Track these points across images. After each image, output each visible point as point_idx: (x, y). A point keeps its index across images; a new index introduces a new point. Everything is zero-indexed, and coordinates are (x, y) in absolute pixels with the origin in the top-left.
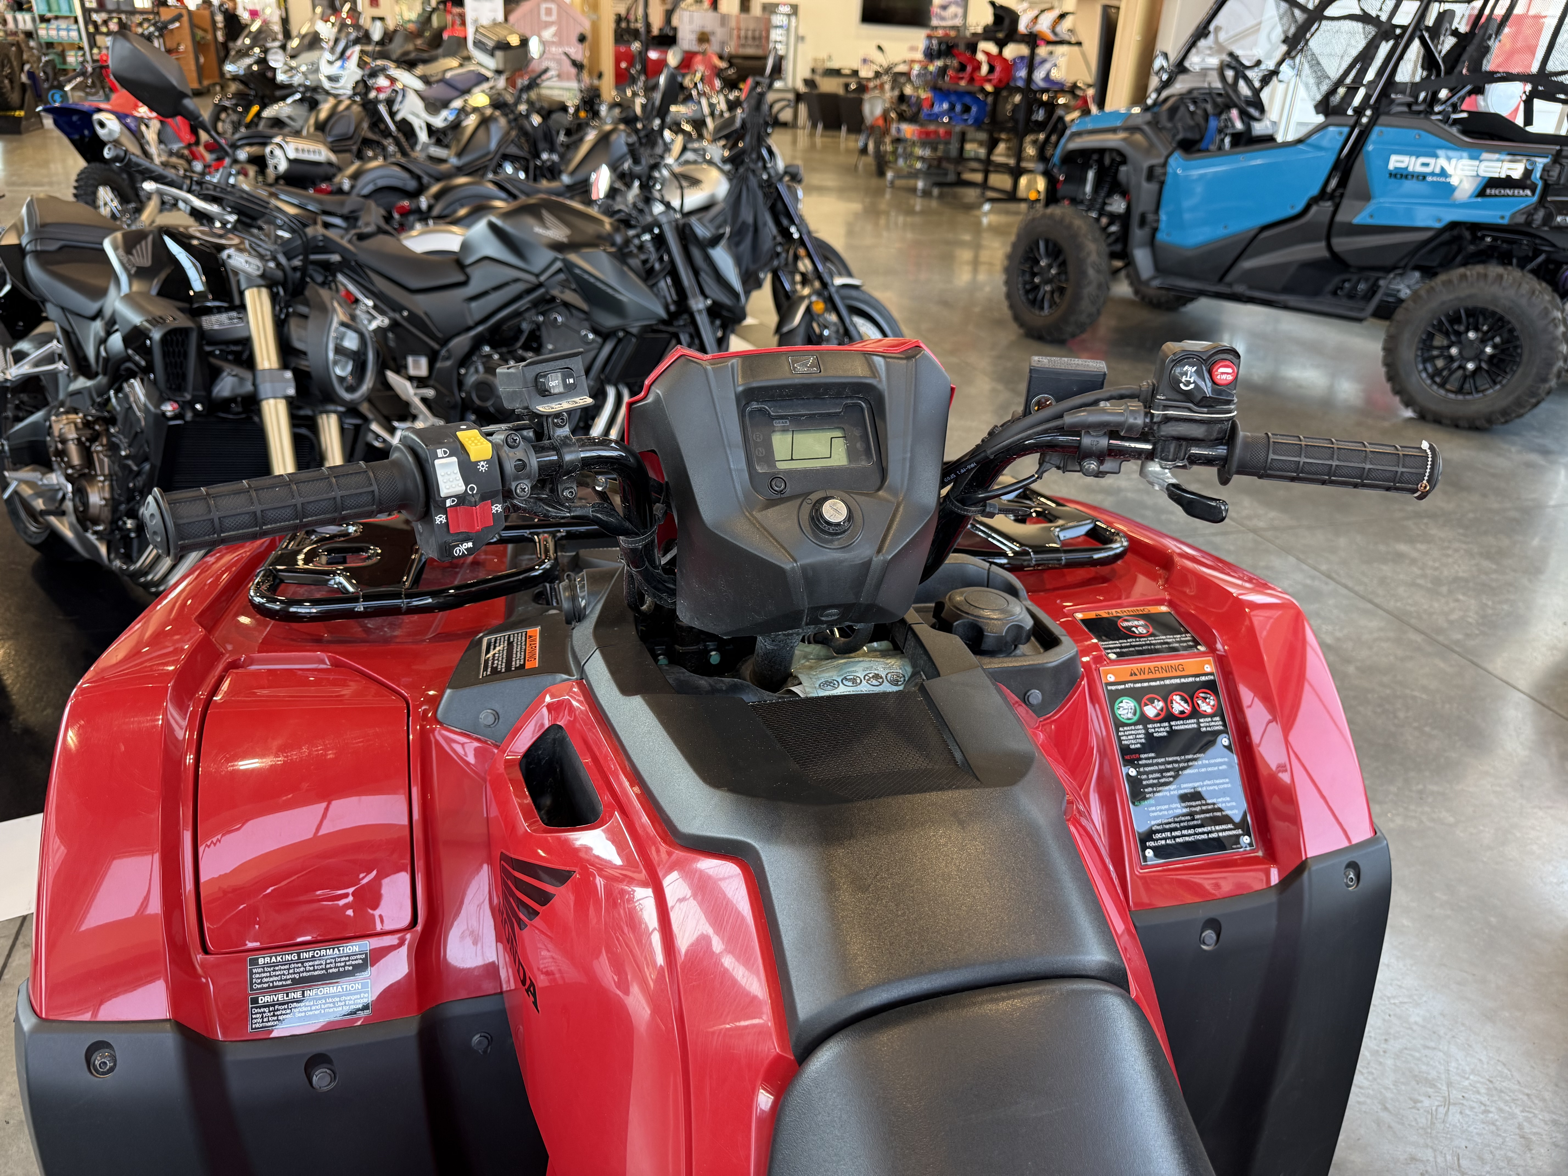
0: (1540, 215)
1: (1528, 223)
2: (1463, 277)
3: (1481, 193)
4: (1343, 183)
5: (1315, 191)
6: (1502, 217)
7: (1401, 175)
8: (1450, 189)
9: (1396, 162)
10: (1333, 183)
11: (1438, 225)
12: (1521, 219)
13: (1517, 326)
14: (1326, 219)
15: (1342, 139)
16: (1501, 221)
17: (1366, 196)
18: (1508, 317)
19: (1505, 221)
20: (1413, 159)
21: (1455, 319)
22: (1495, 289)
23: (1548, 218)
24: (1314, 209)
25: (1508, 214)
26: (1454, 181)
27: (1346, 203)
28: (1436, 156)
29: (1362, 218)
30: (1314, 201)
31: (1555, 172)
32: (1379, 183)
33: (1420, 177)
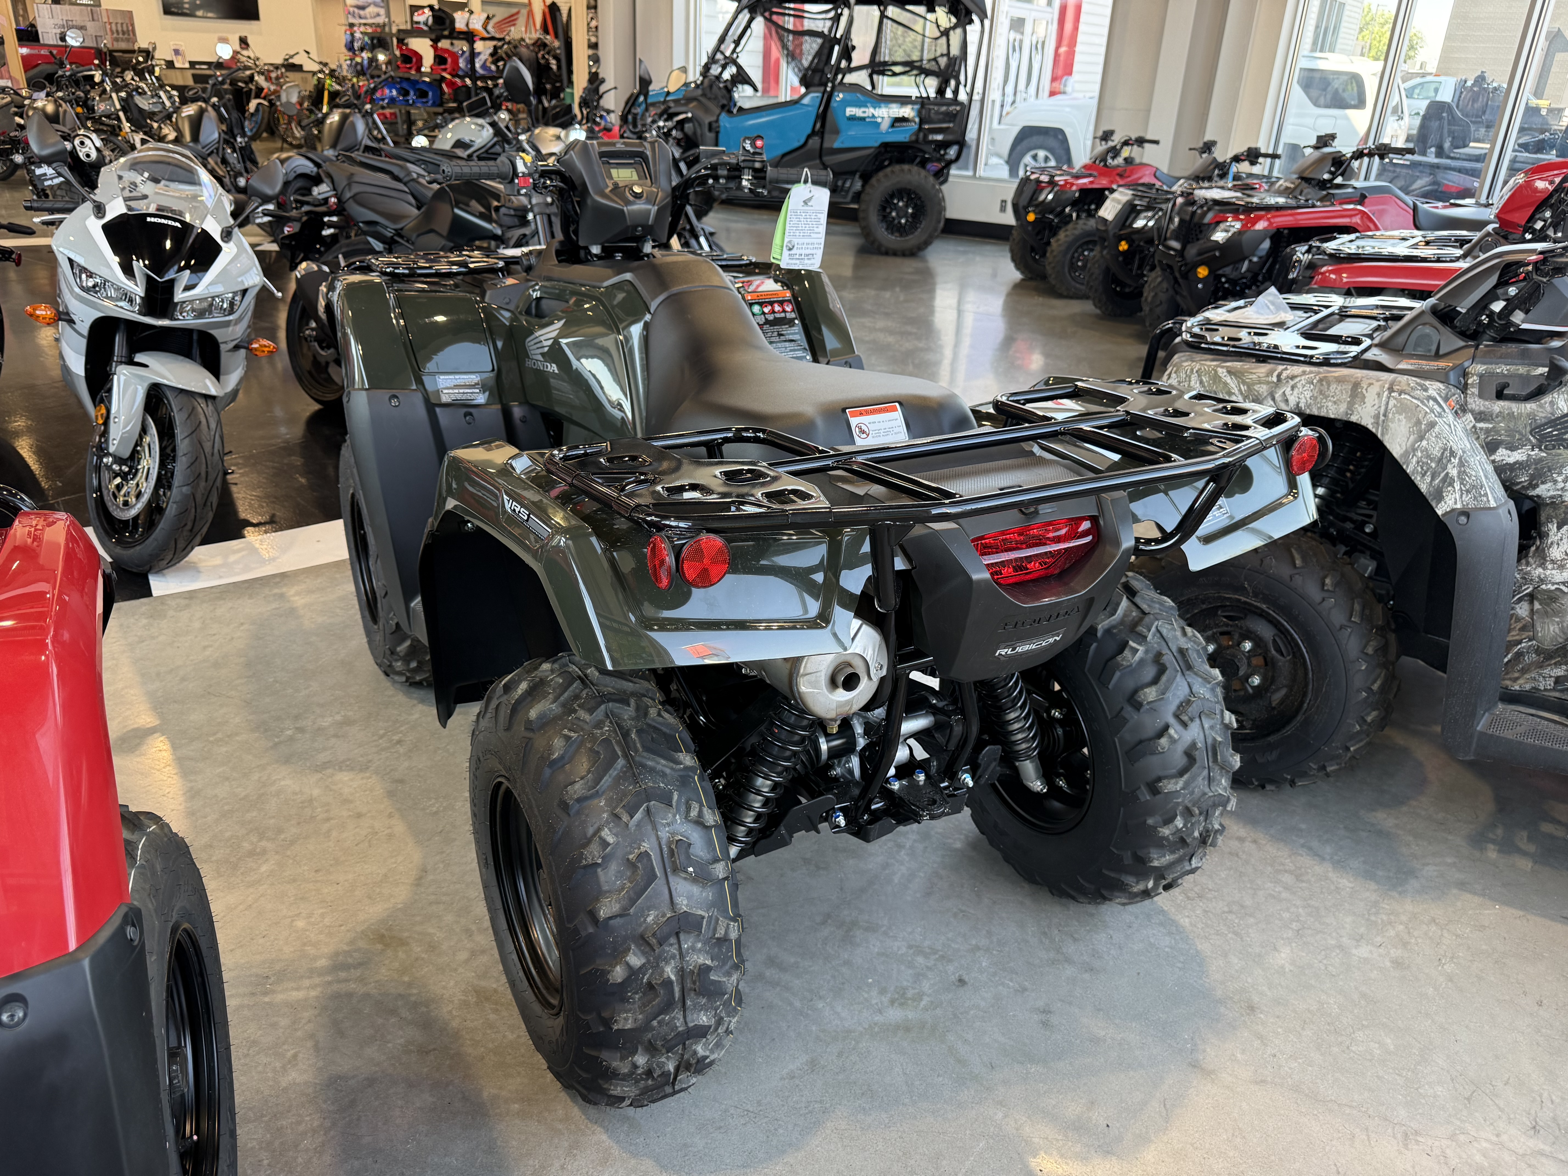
0: (921, 135)
1: (917, 140)
3: (892, 126)
4: (823, 125)
5: (809, 131)
7: (853, 118)
8: (878, 125)
9: (850, 111)
10: (818, 125)
11: (877, 144)
12: (914, 138)
14: (818, 146)
15: (819, 100)
16: (905, 140)
17: (837, 132)
18: (917, 191)
19: (907, 140)
21: (892, 196)
22: (907, 177)
23: (925, 136)
24: (810, 141)
25: (908, 136)
26: (879, 120)
27: (826, 136)
29: (837, 145)
30: (809, 137)
31: (924, 112)
32: (842, 124)
33: (863, 119)
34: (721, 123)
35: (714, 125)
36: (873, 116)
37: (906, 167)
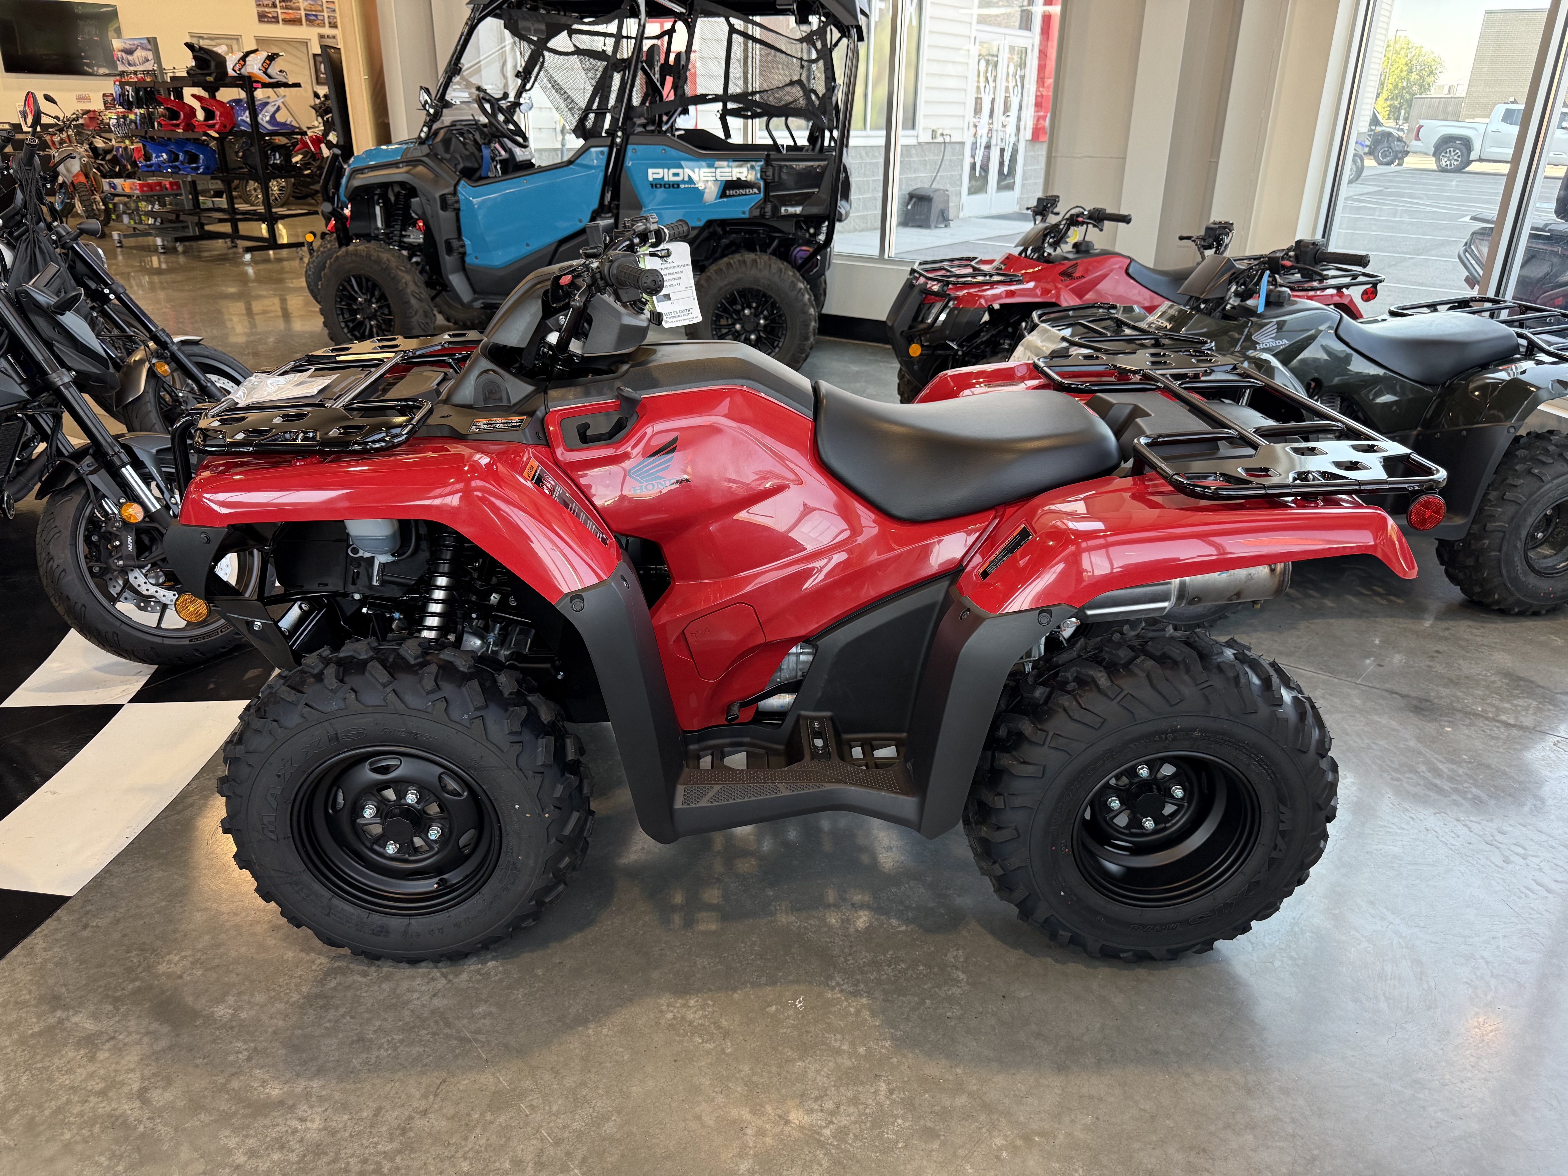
0: (769, 208)
1: (762, 215)
2: (729, 265)
3: (723, 195)
4: (616, 196)
5: (595, 205)
6: (744, 213)
7: (660, 185)
8: (699, 194)
9: (654, 174)
10: (608, 197)
11: (699, 224)
12: (757, 213)
13: (778, 300)
15: (605, 157)
16: (743, 216)
17: (638, 206)
18: (769, 293)
19: (747, 216)
20: (666, 170)
21: (732, 301)
22: (754, 272)
23: (776, 209)
25: (747, 209)
26: (701, 186)
27: (623, 213)
28: (682, 167)
30: (596, 214)
31: (770, 173)
32: (644, 193)
33: (675, 185)
34: (461, 197)
35: (450, 199)
36: (691, 180)
37: (750, 256)
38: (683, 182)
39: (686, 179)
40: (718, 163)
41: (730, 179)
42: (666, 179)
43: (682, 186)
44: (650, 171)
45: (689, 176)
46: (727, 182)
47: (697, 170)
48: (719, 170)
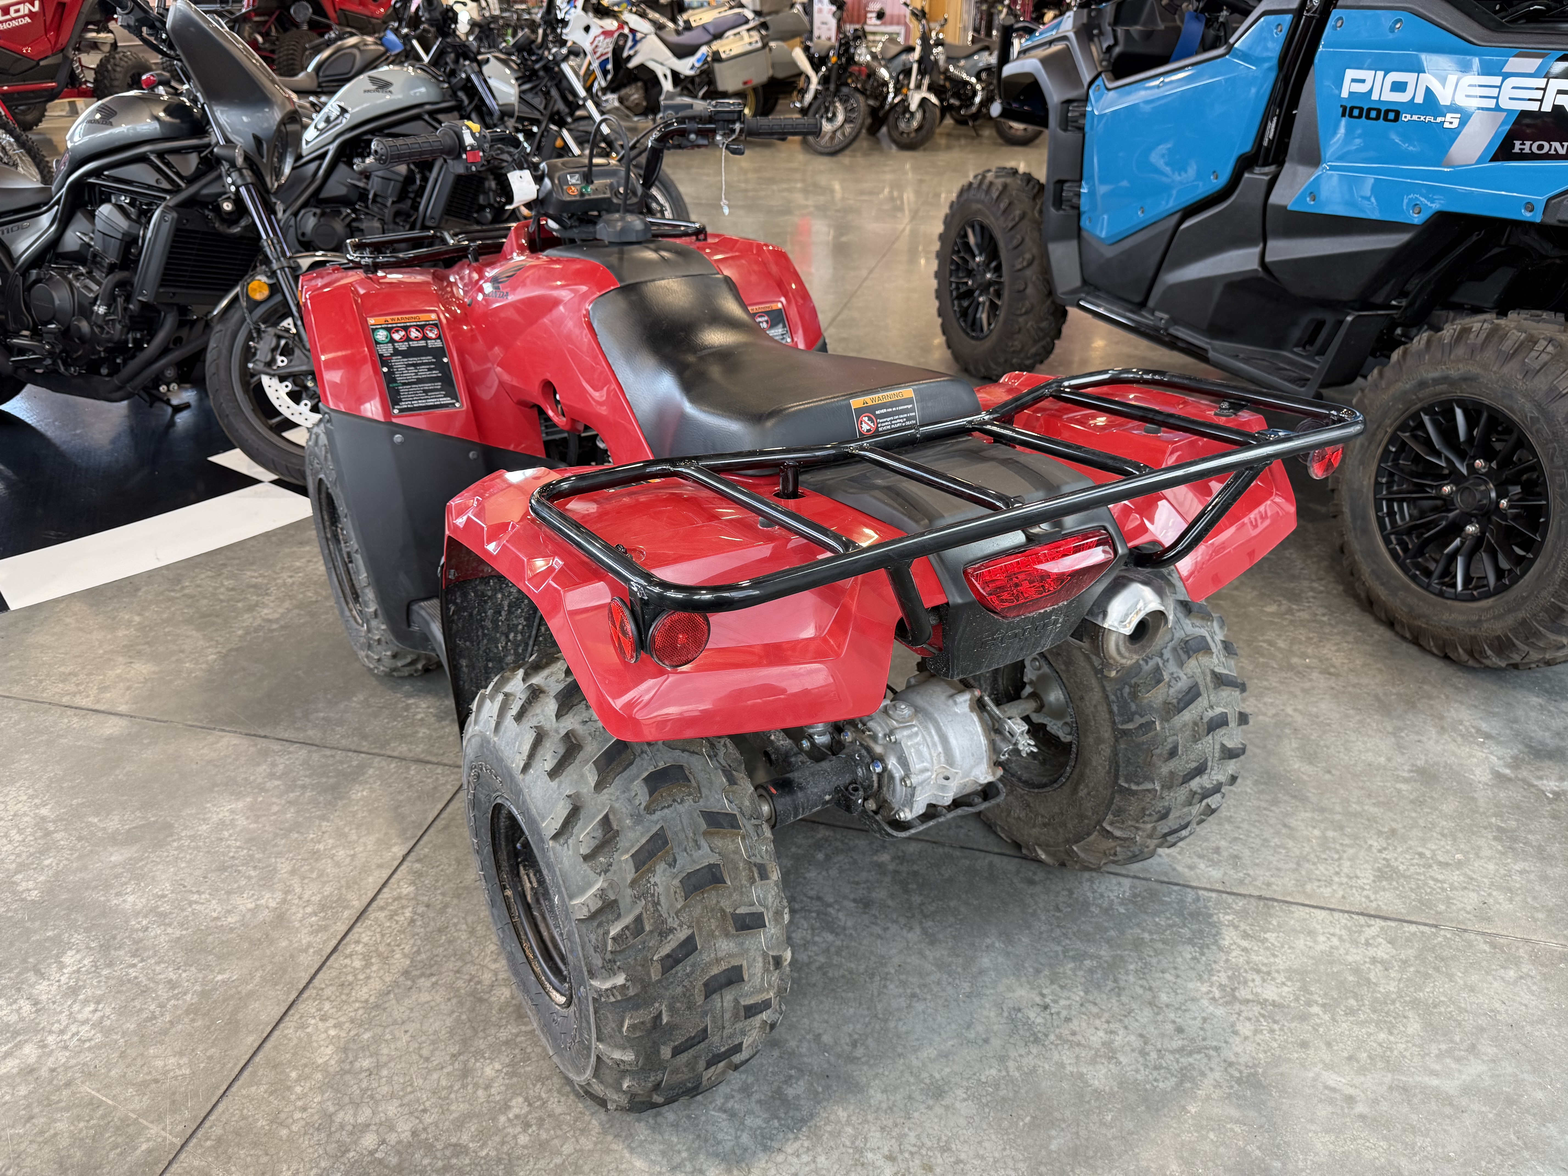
6: (1530, 207)
20: (1380, 74)
28: (1419, 69)
38: (1411, 107)
39: (1419, 99)
40: (1515, 64)
41: (1534, 107)
42: (1375, 96)
43: (1405, 117)
44: (1350, 74)
45: (1428, 91)
46: (1524, 114)
47: (1452, 78)
48: (1512, 81)
